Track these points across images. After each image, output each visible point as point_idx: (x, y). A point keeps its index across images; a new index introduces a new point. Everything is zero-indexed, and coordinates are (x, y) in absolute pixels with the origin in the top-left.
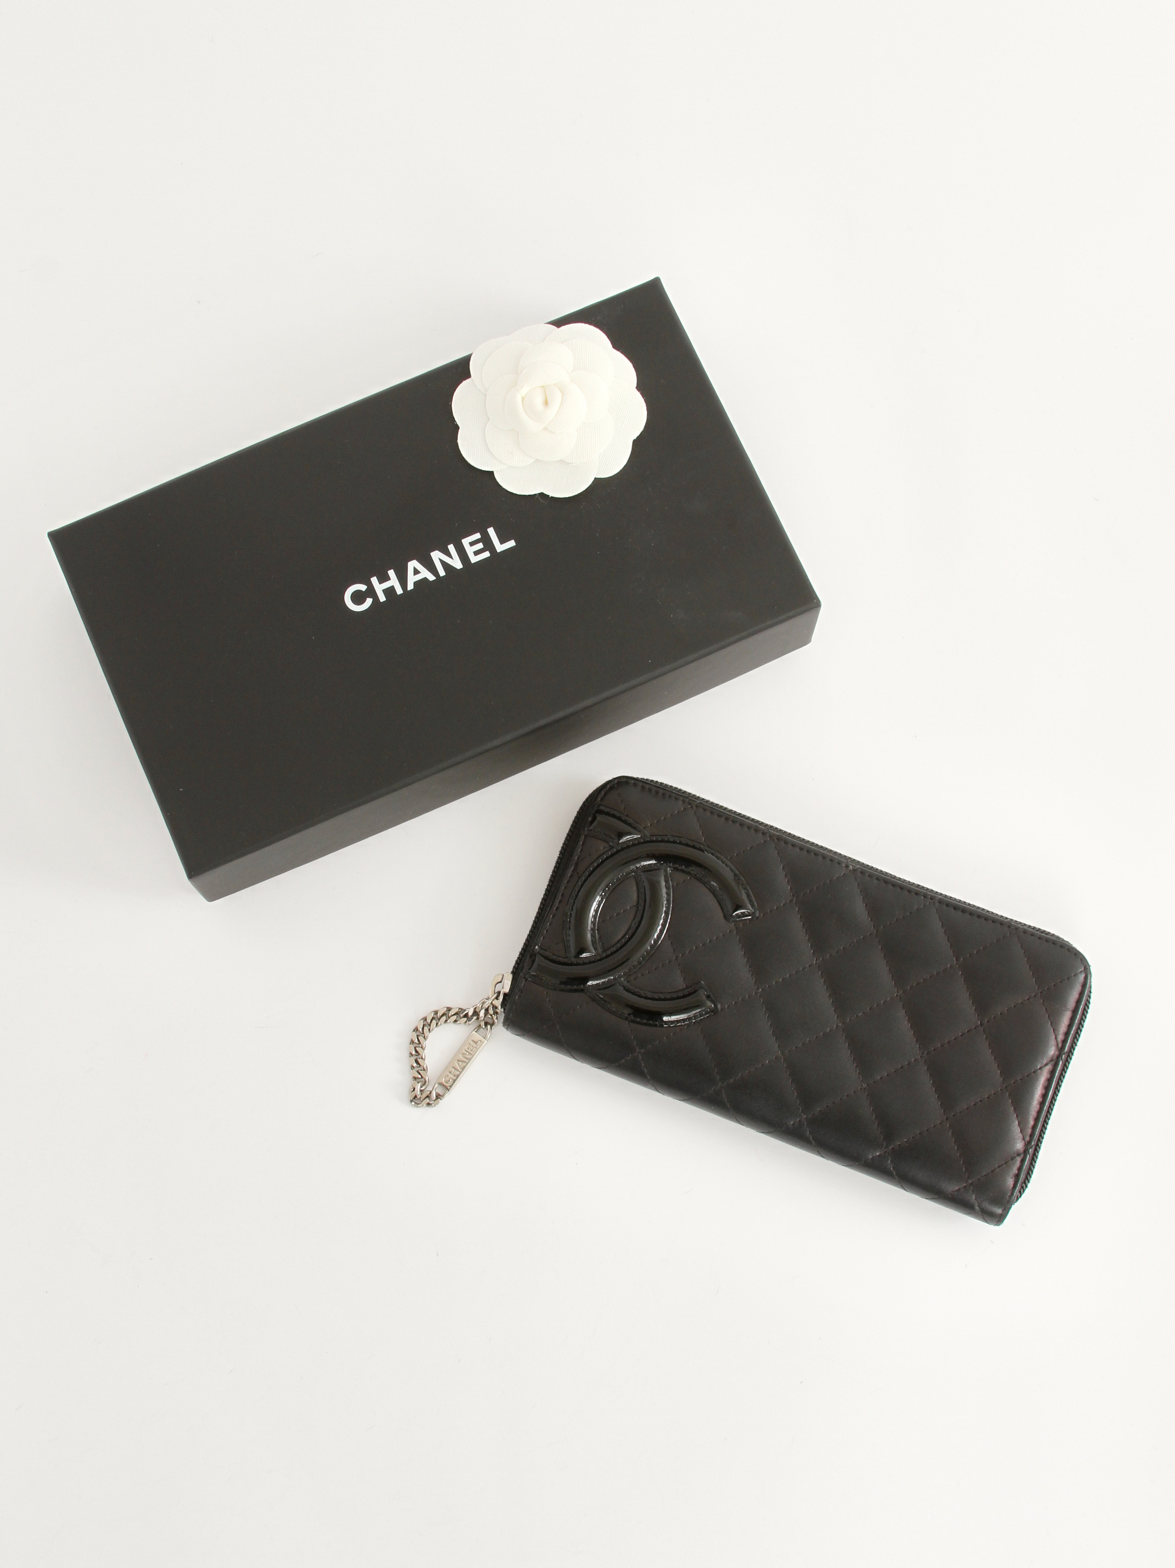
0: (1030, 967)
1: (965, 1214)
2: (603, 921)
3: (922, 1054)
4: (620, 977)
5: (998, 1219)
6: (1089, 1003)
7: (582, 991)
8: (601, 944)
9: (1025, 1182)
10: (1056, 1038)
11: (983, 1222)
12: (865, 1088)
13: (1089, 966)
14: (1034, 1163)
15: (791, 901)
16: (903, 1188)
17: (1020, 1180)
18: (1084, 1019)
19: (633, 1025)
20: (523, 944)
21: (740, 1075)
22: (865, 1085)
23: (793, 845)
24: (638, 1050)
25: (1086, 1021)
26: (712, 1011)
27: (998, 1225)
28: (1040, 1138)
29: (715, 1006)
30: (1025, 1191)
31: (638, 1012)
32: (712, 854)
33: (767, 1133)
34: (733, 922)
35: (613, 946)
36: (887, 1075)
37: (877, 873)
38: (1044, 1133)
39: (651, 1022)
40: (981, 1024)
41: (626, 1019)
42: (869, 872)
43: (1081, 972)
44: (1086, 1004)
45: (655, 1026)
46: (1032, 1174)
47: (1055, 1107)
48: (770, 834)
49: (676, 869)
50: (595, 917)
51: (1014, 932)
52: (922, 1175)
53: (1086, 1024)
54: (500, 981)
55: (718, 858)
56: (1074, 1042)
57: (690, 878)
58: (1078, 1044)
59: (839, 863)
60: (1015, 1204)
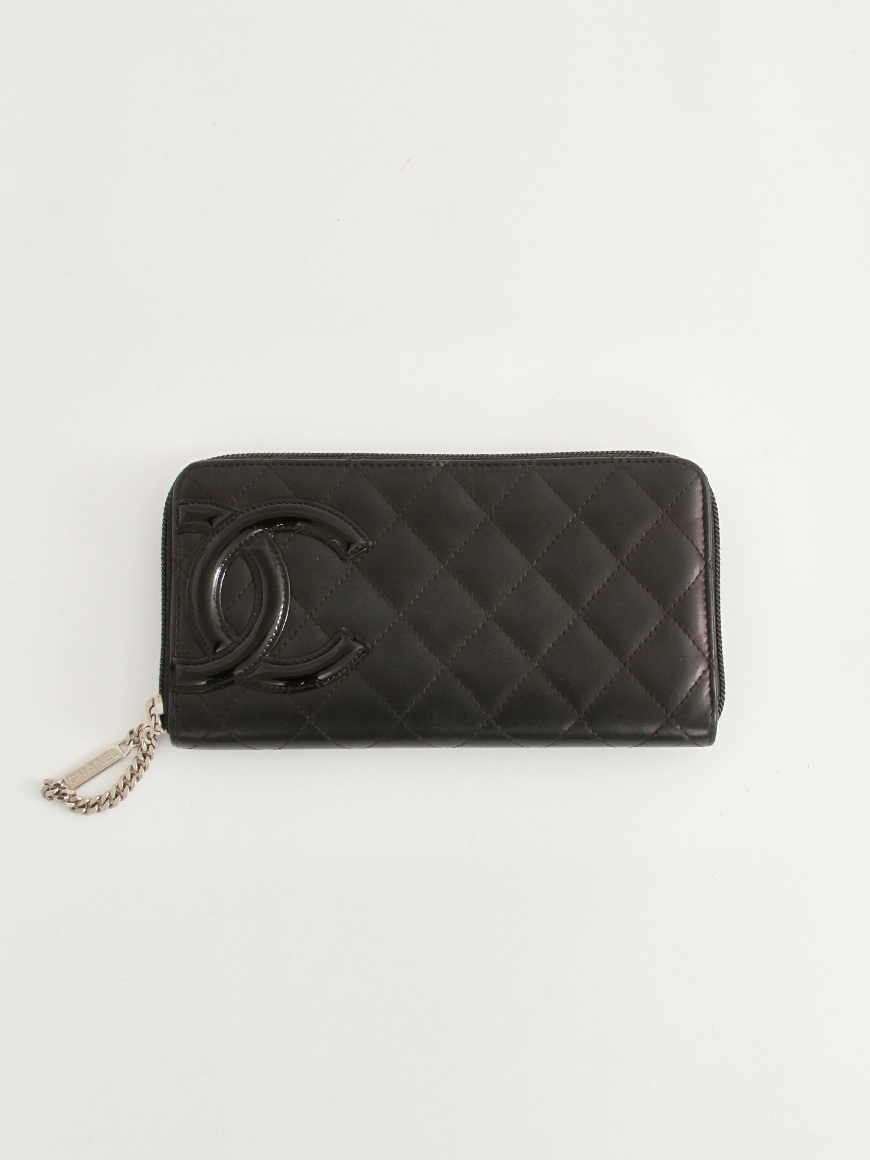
0: (646, 492)
1: (676, 747)
2: (227, 609)
3: (578, 613)
4: (264, 654)
5: (709, 738)
6: (716, 504)
7: (233, 682)
8: (234, 631)
9: (721, 695)
10: (697, 549)
11: (696, 747)
12: (536, 667)
13: (701, 470)
14: (722, 674)
15: (398, 518)
16: (608, 745)
17: (716, 695)
18: (717, 521)
19: (293, 695)
20: (160, 661)
21: (414, 702)
22: (536, 664)
23: (379, 465)
24: (308, 717)
25: (719, 522)
26: (363, 652)
27: (712, 745)
28: (719, 648)
29: (364, 645)
30: (725, 703)
31: (292, 681)
32: (305, 504)
33: (461, 745)
34: (350, 560)
35: (246, 628)
36: (553, 645)
37: (469, 460)
38: (721, 642)
39: (310, 686)
40: (622, 563)
41: (285, 692)
42: (460, 462)
43: (696, 478)
44: (713, 507)
45: (316, 687)
46: (725, 685)
47: (721, 614)
48: (353, 464)
49: (277, 532)
50: (218, 608)
51: (619, 466)
52: (622, 729)
53: (721, 525)
54: (151, 705)
55: (313, 506)
56: (717, 546)
57: (294, 535)
58: (720, 547)
59: (429, 464)
60: (720, 718)
